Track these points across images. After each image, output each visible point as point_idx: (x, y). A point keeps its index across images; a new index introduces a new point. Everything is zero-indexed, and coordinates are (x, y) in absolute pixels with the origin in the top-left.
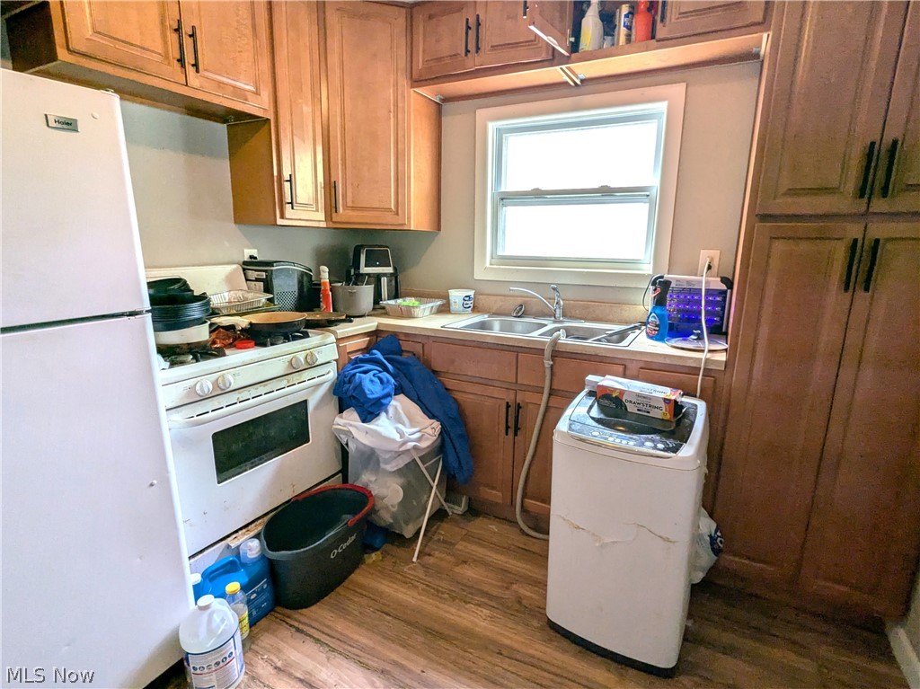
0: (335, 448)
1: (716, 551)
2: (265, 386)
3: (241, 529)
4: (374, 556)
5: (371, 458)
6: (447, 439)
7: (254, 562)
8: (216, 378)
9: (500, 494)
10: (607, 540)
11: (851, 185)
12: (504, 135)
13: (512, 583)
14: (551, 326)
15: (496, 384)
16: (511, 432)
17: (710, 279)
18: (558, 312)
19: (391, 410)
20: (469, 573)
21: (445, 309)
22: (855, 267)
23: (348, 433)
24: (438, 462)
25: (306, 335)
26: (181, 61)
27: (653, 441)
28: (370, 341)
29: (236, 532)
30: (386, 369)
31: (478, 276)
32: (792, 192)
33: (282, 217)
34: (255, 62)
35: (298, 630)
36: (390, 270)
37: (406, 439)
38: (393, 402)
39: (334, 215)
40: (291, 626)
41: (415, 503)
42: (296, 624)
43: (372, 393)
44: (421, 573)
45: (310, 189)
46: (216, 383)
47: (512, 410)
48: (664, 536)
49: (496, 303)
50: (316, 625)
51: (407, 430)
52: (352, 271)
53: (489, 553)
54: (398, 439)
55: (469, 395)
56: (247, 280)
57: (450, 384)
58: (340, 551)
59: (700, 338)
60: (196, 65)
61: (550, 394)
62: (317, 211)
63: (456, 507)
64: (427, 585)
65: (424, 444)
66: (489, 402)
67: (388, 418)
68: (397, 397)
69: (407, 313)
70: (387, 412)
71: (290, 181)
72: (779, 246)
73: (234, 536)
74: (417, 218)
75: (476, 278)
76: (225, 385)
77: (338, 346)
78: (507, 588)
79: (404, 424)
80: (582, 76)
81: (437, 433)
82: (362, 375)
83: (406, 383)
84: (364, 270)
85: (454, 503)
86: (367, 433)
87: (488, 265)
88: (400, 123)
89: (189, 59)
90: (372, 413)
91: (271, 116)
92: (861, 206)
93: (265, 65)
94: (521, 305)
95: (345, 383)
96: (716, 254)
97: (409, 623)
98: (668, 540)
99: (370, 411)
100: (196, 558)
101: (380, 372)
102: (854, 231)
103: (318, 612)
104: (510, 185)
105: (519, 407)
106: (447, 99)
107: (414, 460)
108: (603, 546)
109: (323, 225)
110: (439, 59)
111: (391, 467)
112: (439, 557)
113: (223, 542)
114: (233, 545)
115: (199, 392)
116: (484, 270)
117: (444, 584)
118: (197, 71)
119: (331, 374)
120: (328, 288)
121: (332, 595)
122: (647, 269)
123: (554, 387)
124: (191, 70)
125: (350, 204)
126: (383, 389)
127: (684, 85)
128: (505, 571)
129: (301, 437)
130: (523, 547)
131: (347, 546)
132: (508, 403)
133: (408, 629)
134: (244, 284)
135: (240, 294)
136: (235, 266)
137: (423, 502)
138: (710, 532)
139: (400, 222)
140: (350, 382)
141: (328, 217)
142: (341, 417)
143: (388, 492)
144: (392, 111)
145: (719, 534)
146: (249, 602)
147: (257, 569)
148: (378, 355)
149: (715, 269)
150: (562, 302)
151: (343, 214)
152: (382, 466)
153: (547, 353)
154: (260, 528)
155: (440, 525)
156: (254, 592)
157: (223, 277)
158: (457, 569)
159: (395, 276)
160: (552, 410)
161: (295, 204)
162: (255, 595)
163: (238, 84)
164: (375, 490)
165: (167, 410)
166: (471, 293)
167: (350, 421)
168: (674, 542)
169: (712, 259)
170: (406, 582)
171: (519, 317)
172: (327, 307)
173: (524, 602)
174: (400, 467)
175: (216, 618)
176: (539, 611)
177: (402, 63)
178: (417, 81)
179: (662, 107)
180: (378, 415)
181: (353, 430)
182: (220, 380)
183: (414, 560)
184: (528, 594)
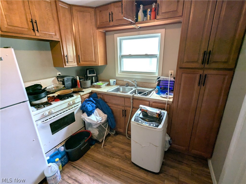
0: (82, 122)
1: (170, 144)
2: (62, 110)
3: (59, 144)
4: (93, 147)
5: (90, 125)
6: (109, 119)
7: (63, 152)
8: (49, 111)
9: (122, 130)
10: (143, 146)
11: (200, 61)
12: (122, 41)
13: (124, 152)
14: (134, 89)
15: (120, 105)
16: (124, 116)
17: (171, 78)
18: (136, 85)
19: (95, 113)
20: (115, 150)
21: (109, 85)
22: (201, 80)
23: (84, 119)
24: (107, 124)
25: (73, 96)
26: (34, 30)
27: (153, 124)
28: (90, 95)
29: (58, 145)
30: (93, 102)
31: (117, 76)
32: (187, 62)
33: (65, 65)
34: (55, 27)
35: (74, 167)
36: (95, 75)
37: (98, 121)
38: (95, 111)
39: (79, 63)
40: (73, 166)
41: (102, 134)
42: (73, 165)
43: (90, 109)
44: (103, 150)
45: (72, 57)
46: (49, 112)
47: (124, 112)
48: (156, 145)
49: (121, 83)
50: (78, 165)
51: (98, 118)
52: (86, 75)
53: (120, 144)
54: (96, 121)
55: (114, 108)
56: (58, 81)
57: (110, 105)
58: (83, 147)
59: (167, 94)
60: (38, 30)
61: (132, 108)
62: (75, 63)
63: (113, 133)
64: (105, 154)
65: (103, 121)
66: (119, 109)
67: (94, 115)
68: (96, 109)
69: (99, 87)
70: (94, 113)
71: (66, 56)
72: (184, 75)
73: (58, 146)
74: (100, 62)
75: (116, 76)
76: (52, 112)
77: (81, 98)
78: (123, 153)
79: (98, 116)
80: (140, 26)
81: (106, 118)
82: (87, 105)
83: (99, 105)
84: (89, 75)
85: (112, 132)
86: (89, 119)
87: (119, 73)
88: (94, 39)
89: (36, 29)
90: (90, 114)
91: (60, 40)
92: (203, 66)
93: (57, 28)
94: (127, 83)
95: (83, 107)
96: (173, 71)
97: (100, 164)
98: (156, 146)
99: (89, 114)
100: (48, 153)
101: (92, 103)
102: (201, 72)
103: (79, 162)
104: (124, 53)
105: (125, 111)
106: (107, 31)
107: (101, 125)
108: (142, 147)
109: (77, 66)
110: (103, 23)
111: (95, 127)
112: (108, 146)
113: (55, 148)
114: (57, 148)
115: (45, 115)
116: (118, 74)
117: (109, 153)
118: (38, 32)
119: (80, 105)
120: (79, 81)
121: (82, 157)
122: (157, 75)
123: (133, 106)
124: (36, 32)
125: (83, 60)
126: (92, 108)
127: (165, 29)
128: (123, 149)
129: (73, 120)
130: (128, 142)
131: (85, 146)
132: (123, 110)
133: (99, 165)
134: (57, 82)
135: (56, 85)
136: (55, 78)
137: (104, 133)
138: (169, 140)
139: (96, 64)
140: (84, 107)
141: (78, 64)
142: (83, 115)
143: (95, 132)
144: (92, 36)
145: (171, 140)
146: (61, 162)
147: (64, 153)
148: (91, 99)
149: (172, 75)
150: (137, 83)
151: (82, 63)
152: (93, 126)
153: (131, 99)
154: (64, 143)
155: (109, 138)
156: (63, 159)
157: (52, 81)
158: (112, 149)
159: (97, 76)
160: (133, 111)
161: (68, 62)
162: (63, 160)
163: (50, 33)
164: (92, 132)
165: (35, 121)
166: (115, 80)
167: (85, 116)
168: (158, 147)
169: (172, 73)
170: (100, 153)
171: (127, 86)
172: (79, 87)
173: (127, 157)
174: (97, 126)
175: (53, 168)
176: (130, 159)
177: (94, 23)
178: (98, 28)
179: (160, 34)
180: (92, 114)
181: (85, 119)
182: (50, 111)
183: (102, 147)
184: (128, 155)
